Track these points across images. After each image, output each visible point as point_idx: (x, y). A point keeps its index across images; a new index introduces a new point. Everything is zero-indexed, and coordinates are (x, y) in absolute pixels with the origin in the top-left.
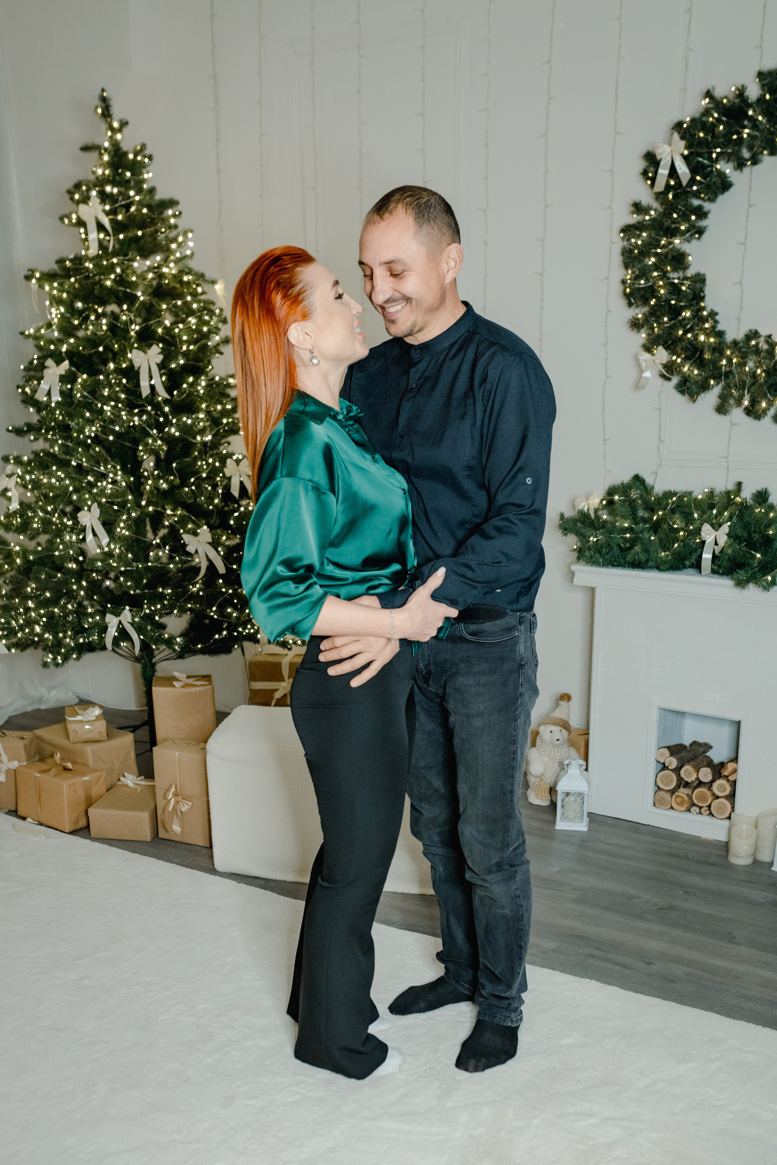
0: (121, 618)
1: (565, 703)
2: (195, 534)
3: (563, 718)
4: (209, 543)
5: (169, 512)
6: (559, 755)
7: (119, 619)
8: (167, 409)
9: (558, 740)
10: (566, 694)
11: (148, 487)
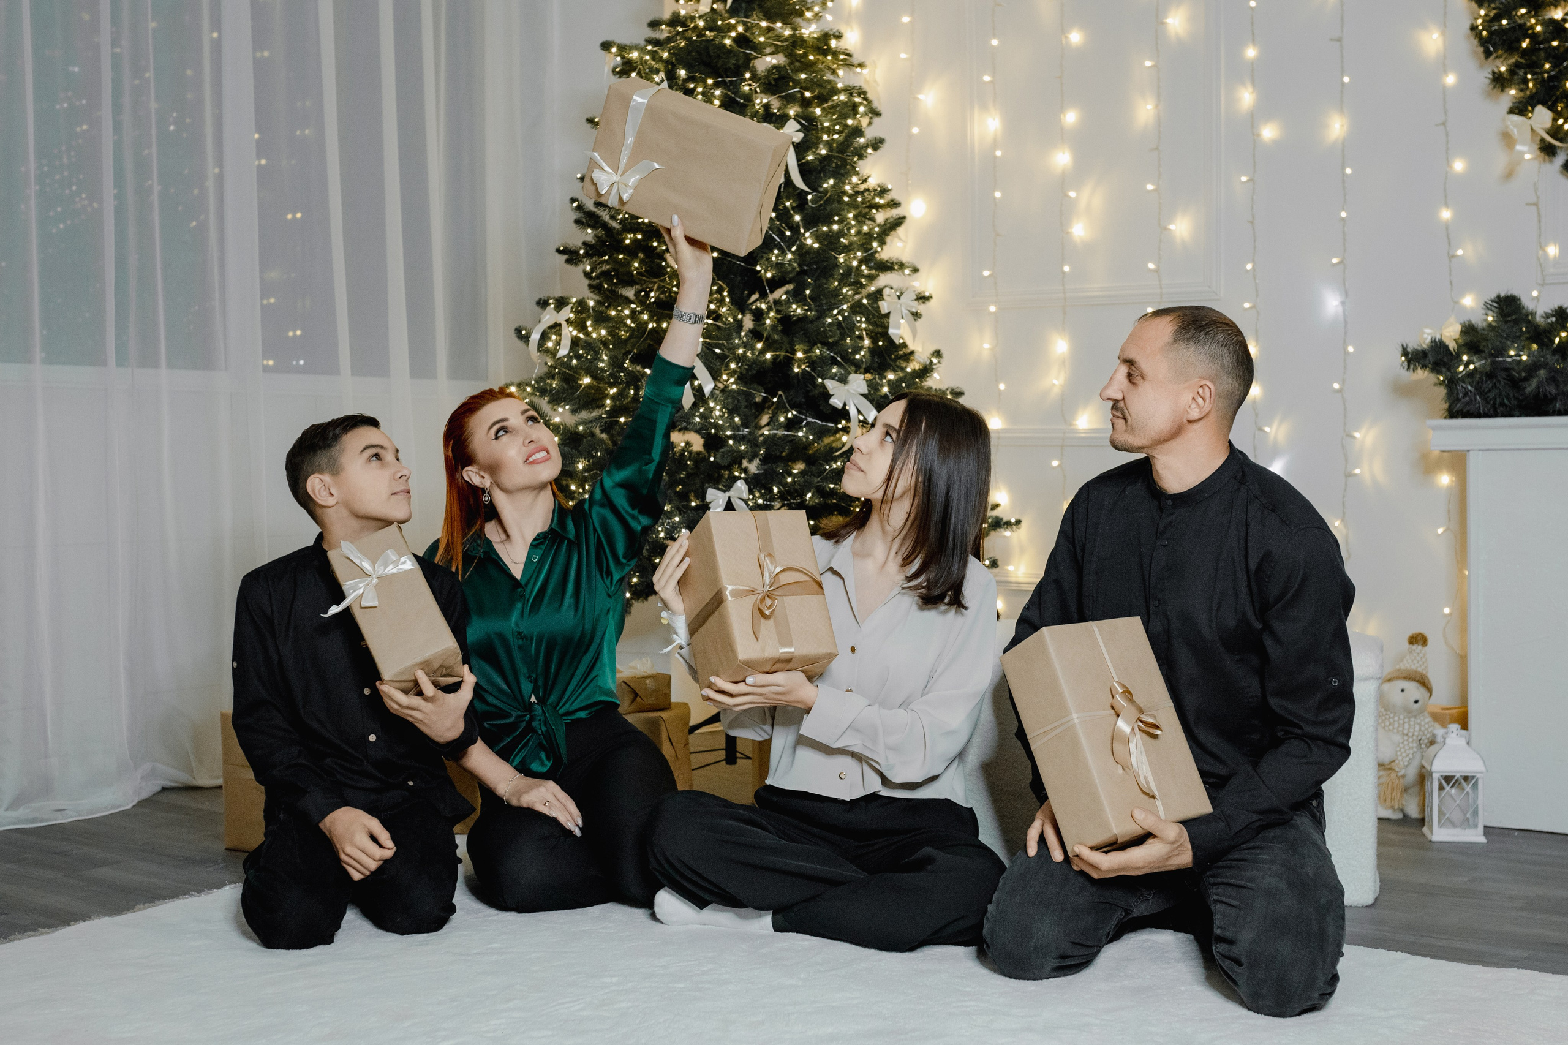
0: (732, 493)
1: (1420, 647)
2: (843, 380)
3: (1420, 669)
4: (863, 395)
5: (800, 355)
6: (1417, 728)
7: (727, 494)
8: (797, 218)
9: (1416, 702)
10: (1420, 634)
11: (768, 322)
